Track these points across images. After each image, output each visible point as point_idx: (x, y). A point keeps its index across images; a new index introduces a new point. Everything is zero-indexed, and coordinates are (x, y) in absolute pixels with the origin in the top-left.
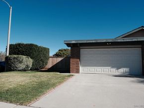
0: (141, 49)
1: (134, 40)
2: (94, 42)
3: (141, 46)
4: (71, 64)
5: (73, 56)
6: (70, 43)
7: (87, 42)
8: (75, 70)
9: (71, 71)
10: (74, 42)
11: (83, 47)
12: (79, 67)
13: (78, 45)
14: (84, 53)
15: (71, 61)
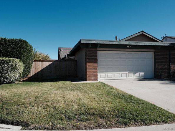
0: (153, 53)
4: (87, 69)
5: (90, 60)
6: (90, 43)
7: (110, 43)
8: (93, 77)
9: (87, 79)
10: (94, 42)
11: (101, 49)
12: (97, 73)
13: (99, 46)
14: (101, 56)
15: (87, 66)
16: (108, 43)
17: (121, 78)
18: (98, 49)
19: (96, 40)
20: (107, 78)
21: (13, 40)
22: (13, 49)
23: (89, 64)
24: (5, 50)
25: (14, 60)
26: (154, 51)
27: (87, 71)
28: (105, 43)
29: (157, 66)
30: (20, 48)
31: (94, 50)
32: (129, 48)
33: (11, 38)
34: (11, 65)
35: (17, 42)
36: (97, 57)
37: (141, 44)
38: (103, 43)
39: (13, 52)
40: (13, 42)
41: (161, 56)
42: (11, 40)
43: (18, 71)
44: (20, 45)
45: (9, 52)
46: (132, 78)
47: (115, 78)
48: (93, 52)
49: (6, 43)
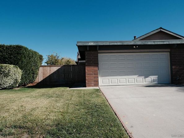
0: (169, 53)
1: (165, 43)
2: (119, 44)
3: (169, 50)
4: (86, 74)
5: (89, 64)
6: (87, 45)
7: (111, 44)
8: (93, 83)
9: (87, 85)
10: (92, 44)
11: (102, 51)
12: (98, 78)
13: (98, 48)
14: (103, 59)
15: (86, 71)
16: (108, 44)
17: (128, 84)
18: (99, 51)
19: (94, 42)
20: (111, 84)
21: (10, 46)
22: (11, 55)
23: (89, 69)
24: (3, 57)
25: (6, 66)
26: (169, 51)
27: (86, 76)
28: (105, 44)
29: (174, 68)
30: (18, 54)
31: (94, 53)
32: (136, 49)
33: (9, 45)
34: (4, 72)
35: (14, 48)
36: (98, 60)
37: (149, 43)
38: (102, 45)
39: (11, 58)
40: (11, 49)
41: (179, 56)
42: (8, 46)
43: (12, 77)
44: (17, 51)
45: (7, 59)
46: (142, 83)
47: (120, 84)
48: (92, 55)
49: (4, 50)
